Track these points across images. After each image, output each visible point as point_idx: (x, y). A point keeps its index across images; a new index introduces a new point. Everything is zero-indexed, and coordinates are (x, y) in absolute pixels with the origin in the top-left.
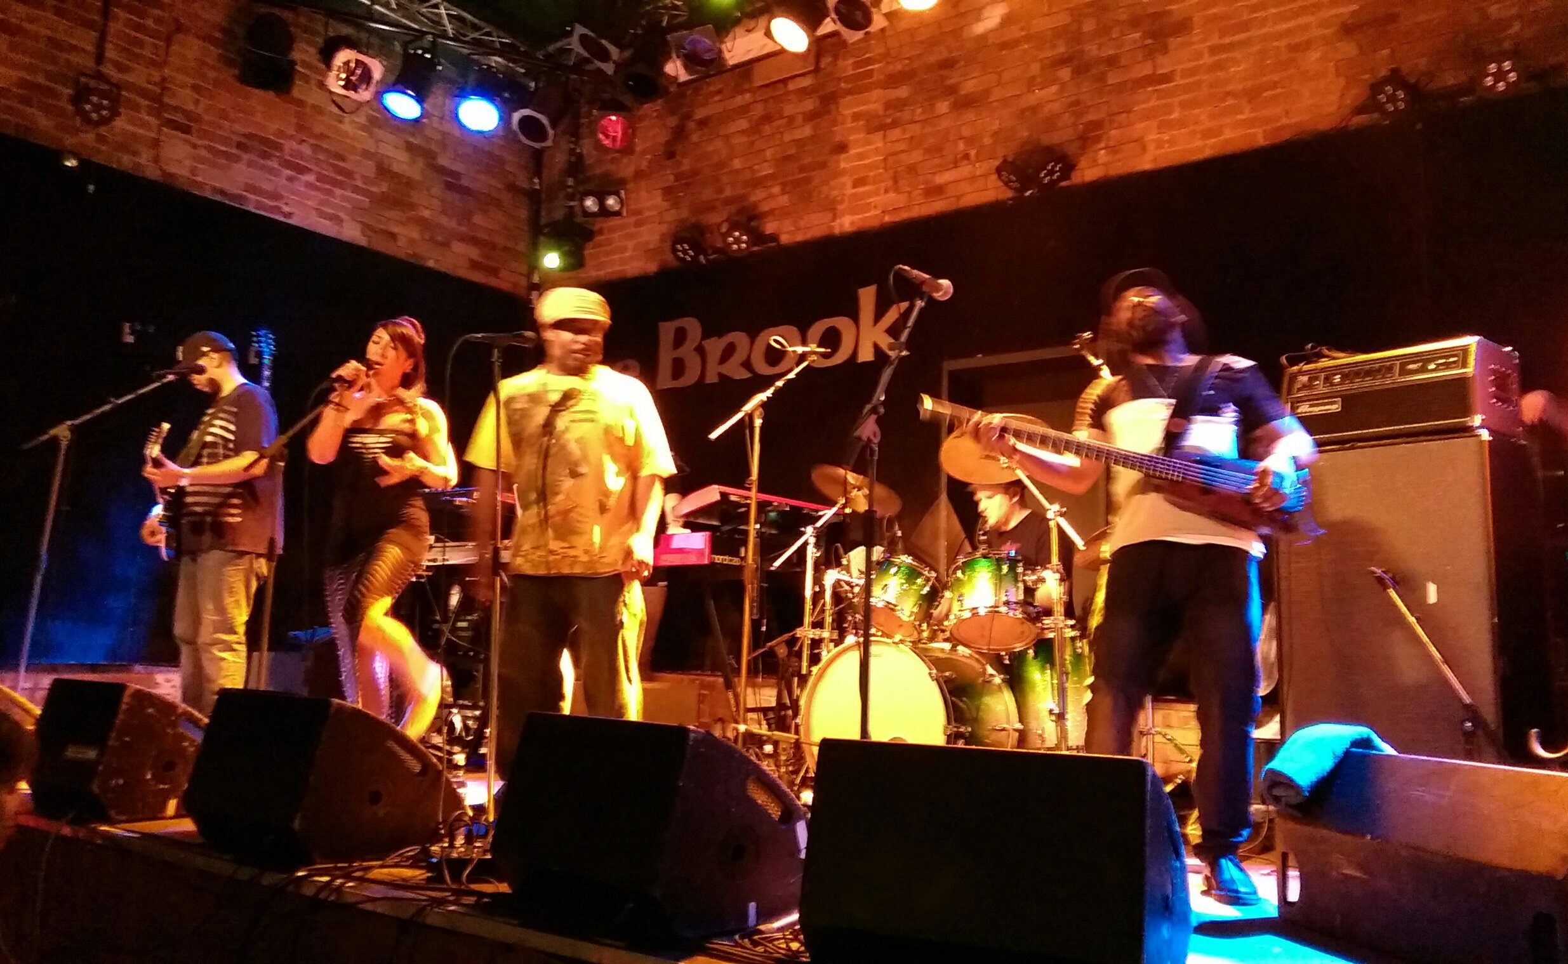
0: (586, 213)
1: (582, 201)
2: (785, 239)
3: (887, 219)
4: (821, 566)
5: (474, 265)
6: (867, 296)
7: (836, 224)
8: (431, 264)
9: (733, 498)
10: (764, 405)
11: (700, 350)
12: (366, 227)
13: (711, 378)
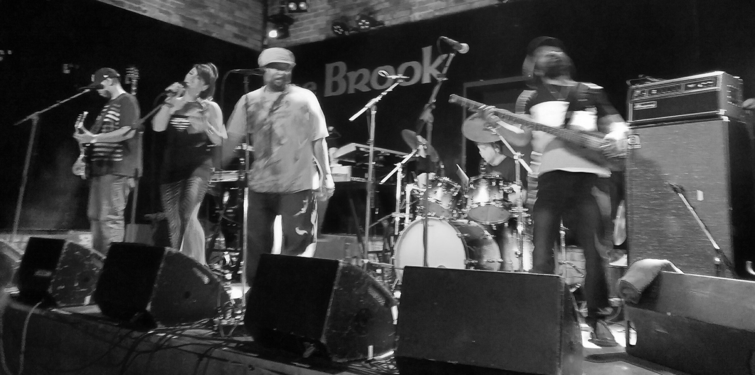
0: (291, 11)
1: (288, 5)
2: (387, 23)
3: (437, 14)
4: (405, 182)
5: (236, 36)
6: (427, 51)
7: (412, 16)
8: (214, 35)
9: (362, 149)
10: (377, 104)
11: (346, 78)
12: (183, 17)
13: (351, 91)
